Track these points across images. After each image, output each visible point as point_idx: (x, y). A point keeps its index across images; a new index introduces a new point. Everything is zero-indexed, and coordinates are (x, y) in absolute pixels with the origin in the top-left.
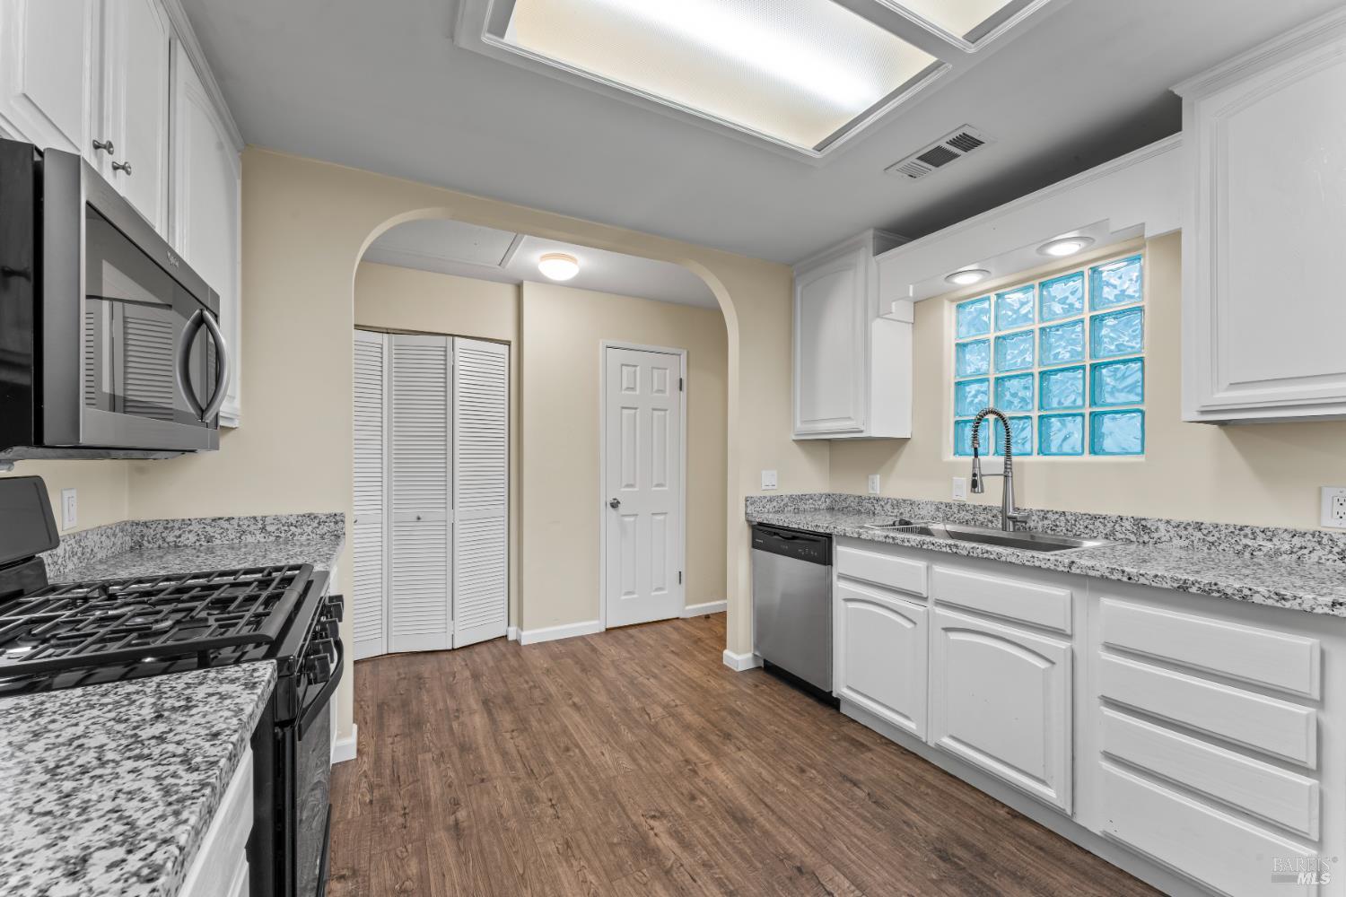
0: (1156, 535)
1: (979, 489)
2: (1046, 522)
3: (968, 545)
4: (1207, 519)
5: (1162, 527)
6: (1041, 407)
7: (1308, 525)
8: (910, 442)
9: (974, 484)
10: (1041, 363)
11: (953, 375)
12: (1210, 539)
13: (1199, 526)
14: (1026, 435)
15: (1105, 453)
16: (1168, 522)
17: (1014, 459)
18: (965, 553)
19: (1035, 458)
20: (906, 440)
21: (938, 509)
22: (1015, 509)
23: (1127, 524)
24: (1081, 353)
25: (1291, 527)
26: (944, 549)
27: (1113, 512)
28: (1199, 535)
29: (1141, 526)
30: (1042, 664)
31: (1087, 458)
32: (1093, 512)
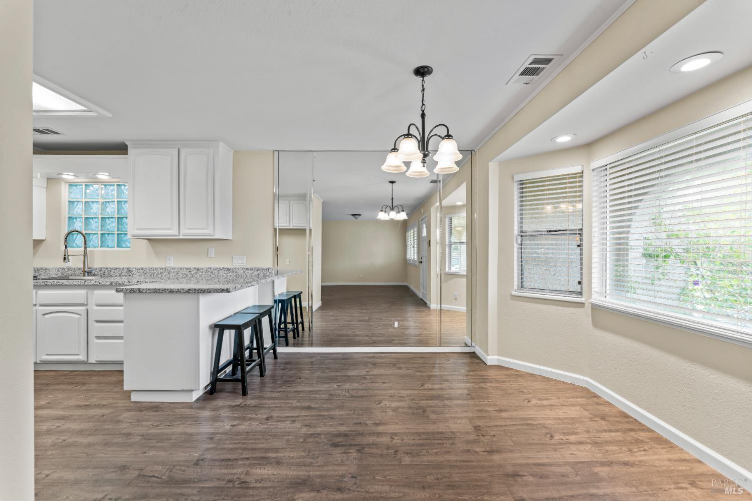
0: (132, 273)
1: (66, 260)
2: (101, 272)
3: (51, 281)
4: (144, 266)
5: (134, 270)
6: (102, 230)
7: (163, 266)
8: (44, 242)
9: (65, 259)
10: (101, 214)
11: (67, 214)
12: (145, 272)
13: (142, 269)
14: (95, 240)
15: (122, 247)
16: (135, 268)
17: (88, 249)
18: (50, 284)
19: (100, 249)
20: (42, 241)
21: (58, 271)
22: (88, 268)
23: (125, 270)
24: (114, 212)
25: (160, 267)
26: (41, 284)
27: (121, 267)
28: (143, 271)
29: (129, 270)
30: (77, 316)
31: (116, 249)
32: (116, 267)
